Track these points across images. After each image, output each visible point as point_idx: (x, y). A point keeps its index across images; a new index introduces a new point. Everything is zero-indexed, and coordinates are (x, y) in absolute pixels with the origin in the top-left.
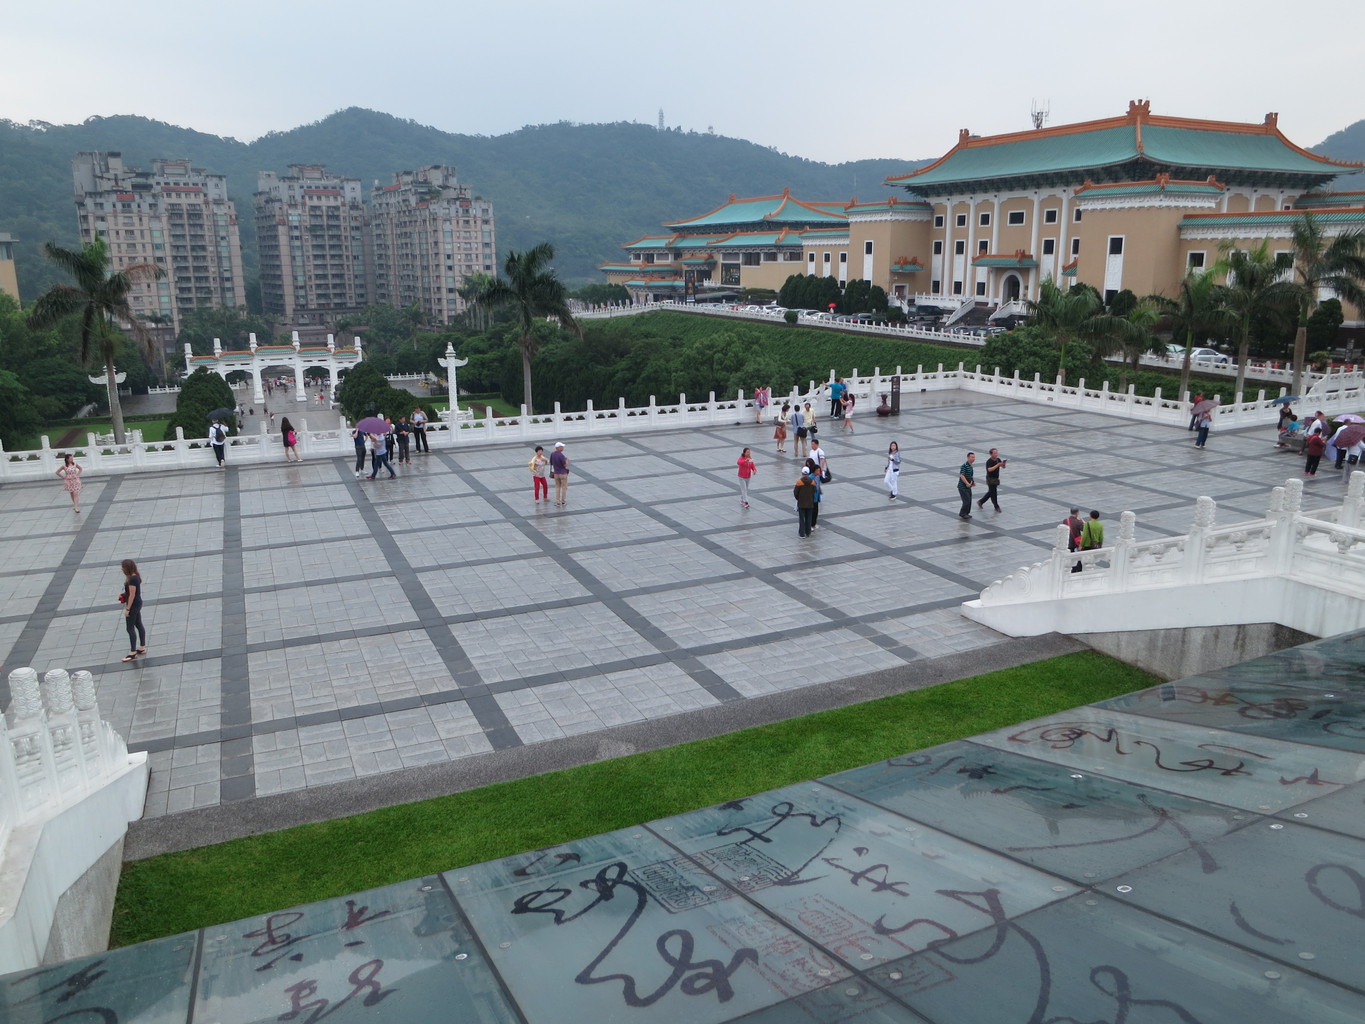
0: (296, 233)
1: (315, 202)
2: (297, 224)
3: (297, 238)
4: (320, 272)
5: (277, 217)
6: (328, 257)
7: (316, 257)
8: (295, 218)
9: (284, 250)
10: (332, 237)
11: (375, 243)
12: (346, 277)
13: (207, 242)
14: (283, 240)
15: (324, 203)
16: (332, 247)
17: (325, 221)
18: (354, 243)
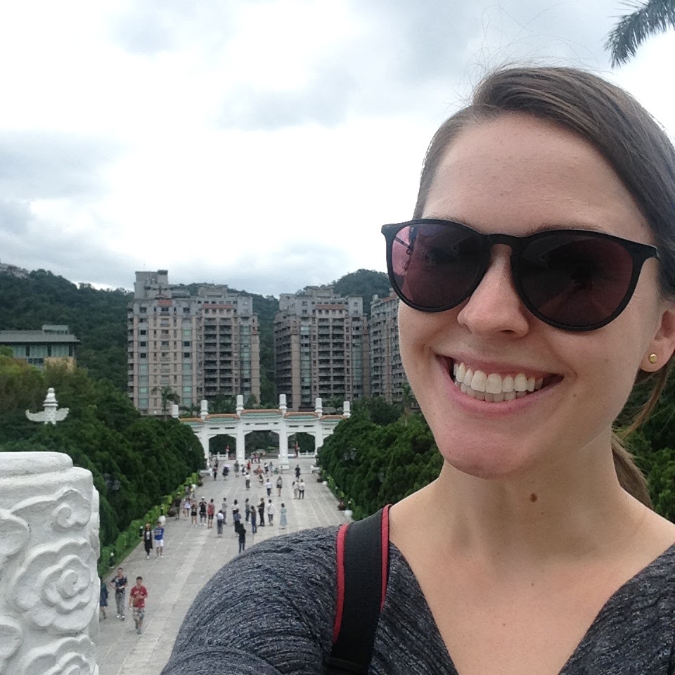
0: (307, 341)
1: (324, 315)
2: (307, 334)
3: (306, 345)
4: (324, 374)
5: (291, 329)
6: (331, 362)
7: (321, 362)
8: (307, 329)
9: (295, 356)
10: (335, 344)
11: (372, 348)
12: (346, 379)
13: (233, 349)
14: (295, 347)
15: (331, 315)
16: (336, 353)
17: (331, 331)
18: (354, 349)
